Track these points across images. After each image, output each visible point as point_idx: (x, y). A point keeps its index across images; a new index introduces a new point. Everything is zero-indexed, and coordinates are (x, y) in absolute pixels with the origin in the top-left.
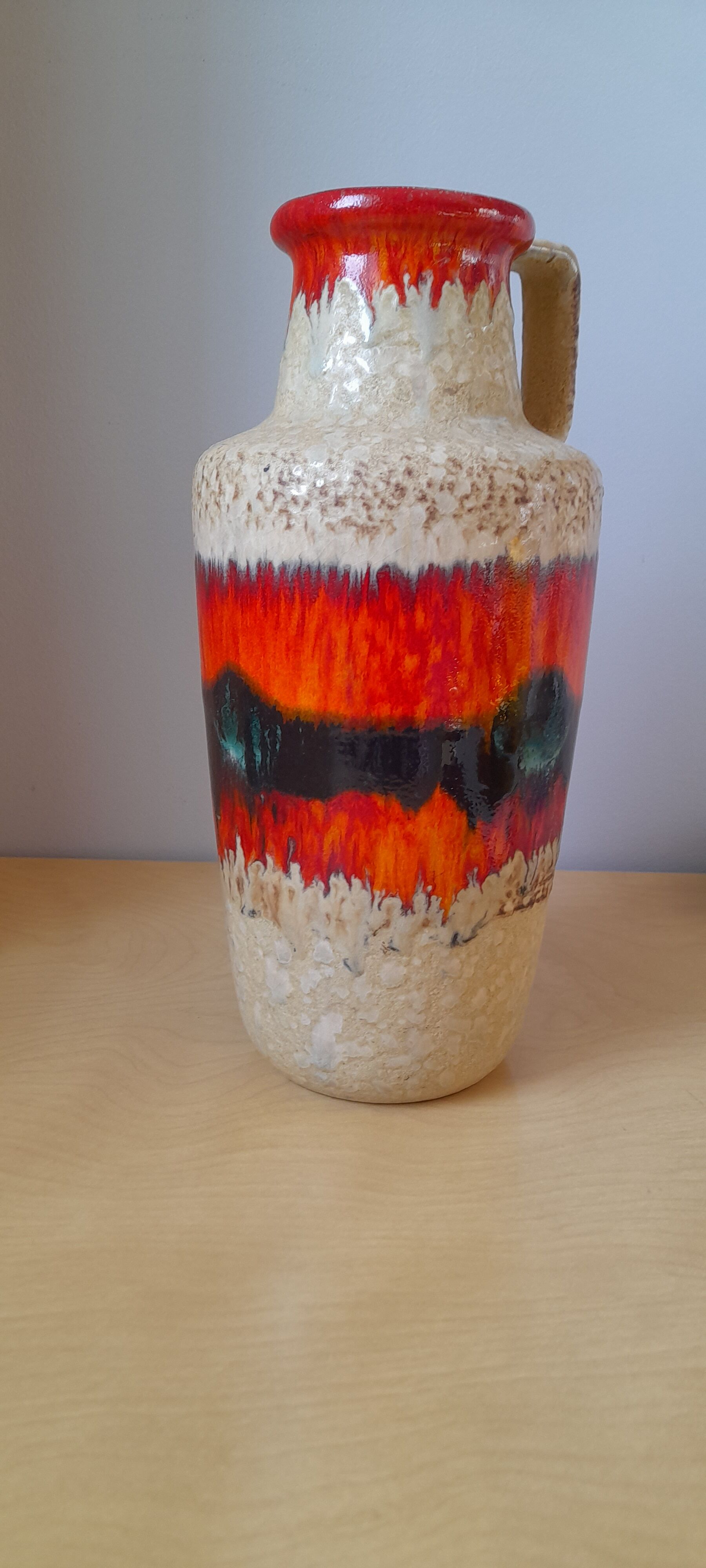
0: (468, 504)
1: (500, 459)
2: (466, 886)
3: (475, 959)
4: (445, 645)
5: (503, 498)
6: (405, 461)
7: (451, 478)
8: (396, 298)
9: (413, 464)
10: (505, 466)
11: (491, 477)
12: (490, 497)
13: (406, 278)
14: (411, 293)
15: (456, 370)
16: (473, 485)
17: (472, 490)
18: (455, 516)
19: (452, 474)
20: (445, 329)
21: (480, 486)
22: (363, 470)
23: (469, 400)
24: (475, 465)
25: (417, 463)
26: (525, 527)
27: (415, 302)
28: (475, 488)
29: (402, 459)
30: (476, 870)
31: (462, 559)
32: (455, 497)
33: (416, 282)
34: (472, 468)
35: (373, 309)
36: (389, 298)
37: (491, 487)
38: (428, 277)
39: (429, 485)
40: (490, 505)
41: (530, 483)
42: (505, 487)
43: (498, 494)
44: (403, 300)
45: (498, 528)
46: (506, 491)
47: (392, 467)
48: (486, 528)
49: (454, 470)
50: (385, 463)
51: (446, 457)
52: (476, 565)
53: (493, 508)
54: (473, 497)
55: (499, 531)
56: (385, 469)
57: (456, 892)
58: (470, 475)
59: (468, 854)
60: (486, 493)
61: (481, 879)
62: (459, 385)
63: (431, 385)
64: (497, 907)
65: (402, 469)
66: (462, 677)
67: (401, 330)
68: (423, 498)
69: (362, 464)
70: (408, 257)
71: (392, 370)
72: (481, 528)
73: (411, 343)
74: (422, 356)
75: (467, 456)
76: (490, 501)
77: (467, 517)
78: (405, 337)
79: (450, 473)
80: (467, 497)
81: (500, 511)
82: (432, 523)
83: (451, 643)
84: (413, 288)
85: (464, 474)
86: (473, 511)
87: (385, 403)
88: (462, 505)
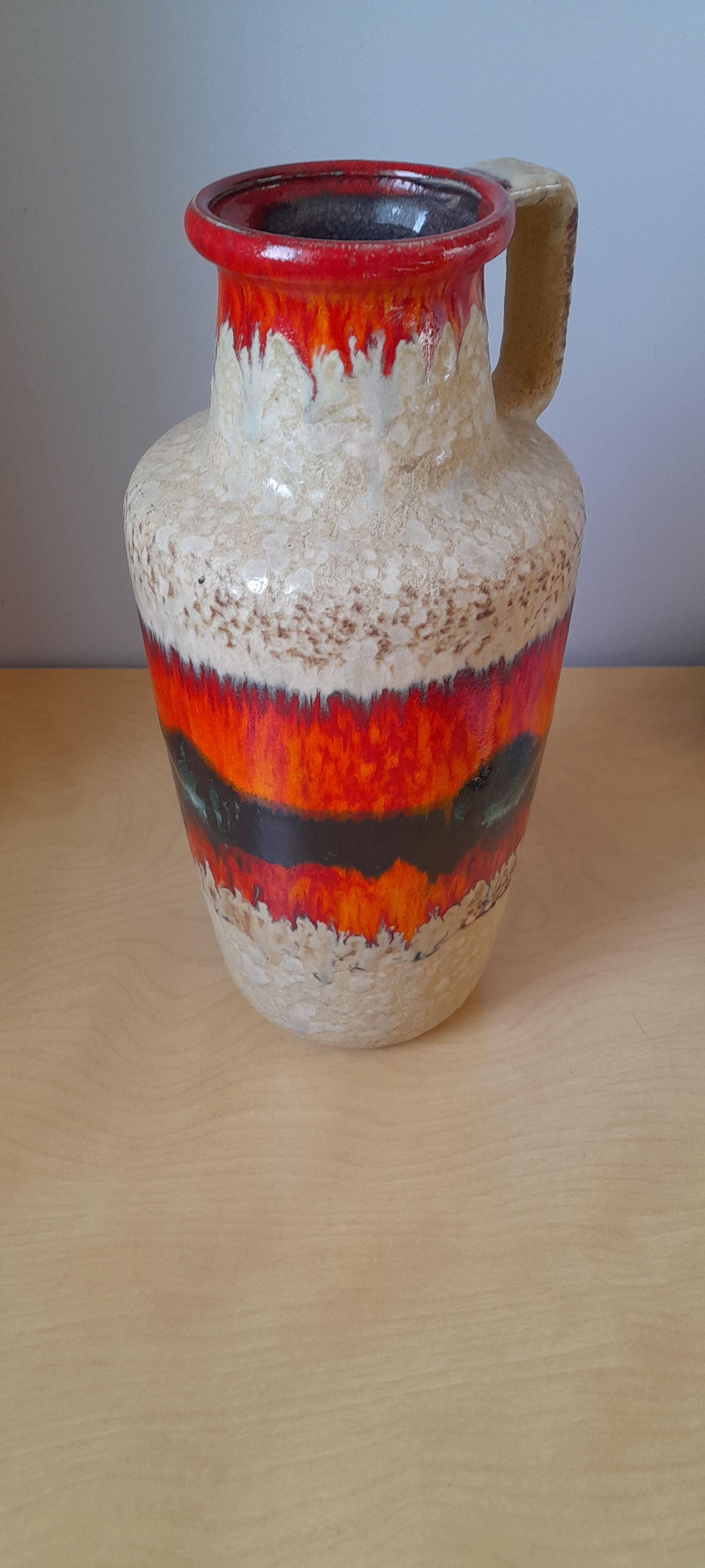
0: (424, 633)
1: (460, 576)
2: (427, 920)
3: (437, 965)
4: (402, 752)
5: (463, 618)
6: (353, 594)
7: (404, 611)
8: (340, 367)
9: (362, 598)
10: (465, 584)
11: (450, 601)
12: (449, 621)
13: (352, 342)
14: (358, 359)
15: (414, 441)
16: (429, 614)
17: (428, 619)
18: (409, 645)
19: (406, 605)
20: (400, 397)
21: (438, 613)
22: (306, 604)
23: (430, 472)
24: (432, 591)
25: (367, 596)
27: (363, 371)
28: (432, 615)
29: (349, 592)
30: (437, 908)
31: (418, 681)
32: (410, 628)
33: (363, 347)
34: (428, 596)
35: (314, 378)
36: (332, 366)
37: (450, 612)
38: (378, 339)
39: (381, 620)
40: (448, 628)
41: (495, 594)
42: (466, 607)
43: (458, 616)
44: (348, 368)
45: (458, 647)
46: (468, 610)
47: (339, 603)
48: (445, 650)
49: (408, 601)
50: (331, 597)
51: (399, 585)
52: (433, 684)
53: (452, 631)
54: (429, 625)
55: (459, 649)
56: (332, 604)
57: (418, 927)
58: (426, 603)
59: (429, 900)
60: (444, 618)
61: (441, 914)
62: (418, 459)
63: (385, 463)
64: (459, 924)
65: (350, 605)
66: (421, 776)
67: (348, 404)
68: (375, 633)
69: (306, 597)
70: (354, 317)
71: (338, 450)
72: (438, 651)
73: (359, 419)
74: (372, 434)
75: (424, 579)
76: (448, 625)
77: (423, 644)
78: (352, 412)
79: (403, 604)
80: (423, 626)
81: (461, 631)
82: (384, 655)
83: (408, 750)
84: (360, 353)
85: (419, 603)
86: (430, 638)
87: (333, 488)
88: (417, 634)
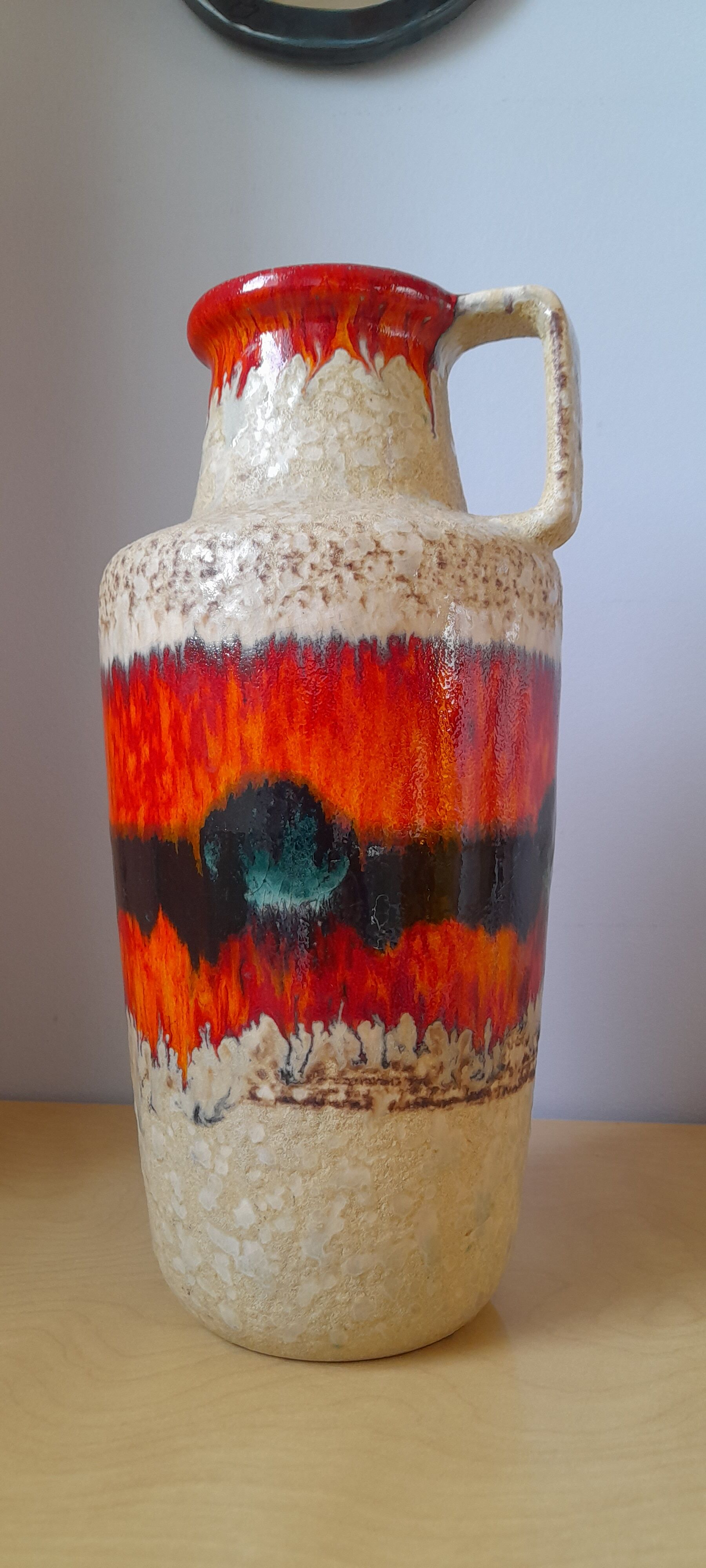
0: (157, 584)
2: (199, 1045)
3: (226, 1152)
4: (151, 743)
5: (187, 573)
7: (145, 560)
8: (217, 400)
9: (128, 552)
11: (177, 552)
12: (175, 574)
13: (225, 377)
17: (159, 569)
18: (147, 599)
19: (147, 555)
21: (167, 563)
24: (168, 542)
25: (132, 550)
26: (216, 603)
27: (227, 398)
28: (162, 565)
30: (208, 1026)
31: (155, 644)
32: (147, 578)
33: (230, 378)
34: (163, 546)
36: (215, 402)
38: (238, 370)
39: (132, 570)
40: (174, 582)
41: (221, 552)
42: (191, 560)
43: (182, 568)
44: (220, 399)
45: (184, 606)
46: (192, 564)
48: (174, 608)
49: (150, 551)
52: (167, 650)
53: (178, 585)
54: (160, 575)
55: (185, 610)
57: (191, 1050)
58: (160, 552)
59: (196, 1001)
60: (171, 569)
61: (216, 1042)
62: (253, 469)
63: (229, 474)
64: (245, 1088)
65: (122, 560)
66: (167, 778)
67: (218, 429)
68: (128, 585)
72: (168, 609)
76: (174, 578)
77: (156, 598)
80: (155, 576)
81: (186, 588)
82: (133, 609)
83: (155, 740)
84: (228, 385)
85: (156, 553)
86: (161, 591)
88: (152, 587)
